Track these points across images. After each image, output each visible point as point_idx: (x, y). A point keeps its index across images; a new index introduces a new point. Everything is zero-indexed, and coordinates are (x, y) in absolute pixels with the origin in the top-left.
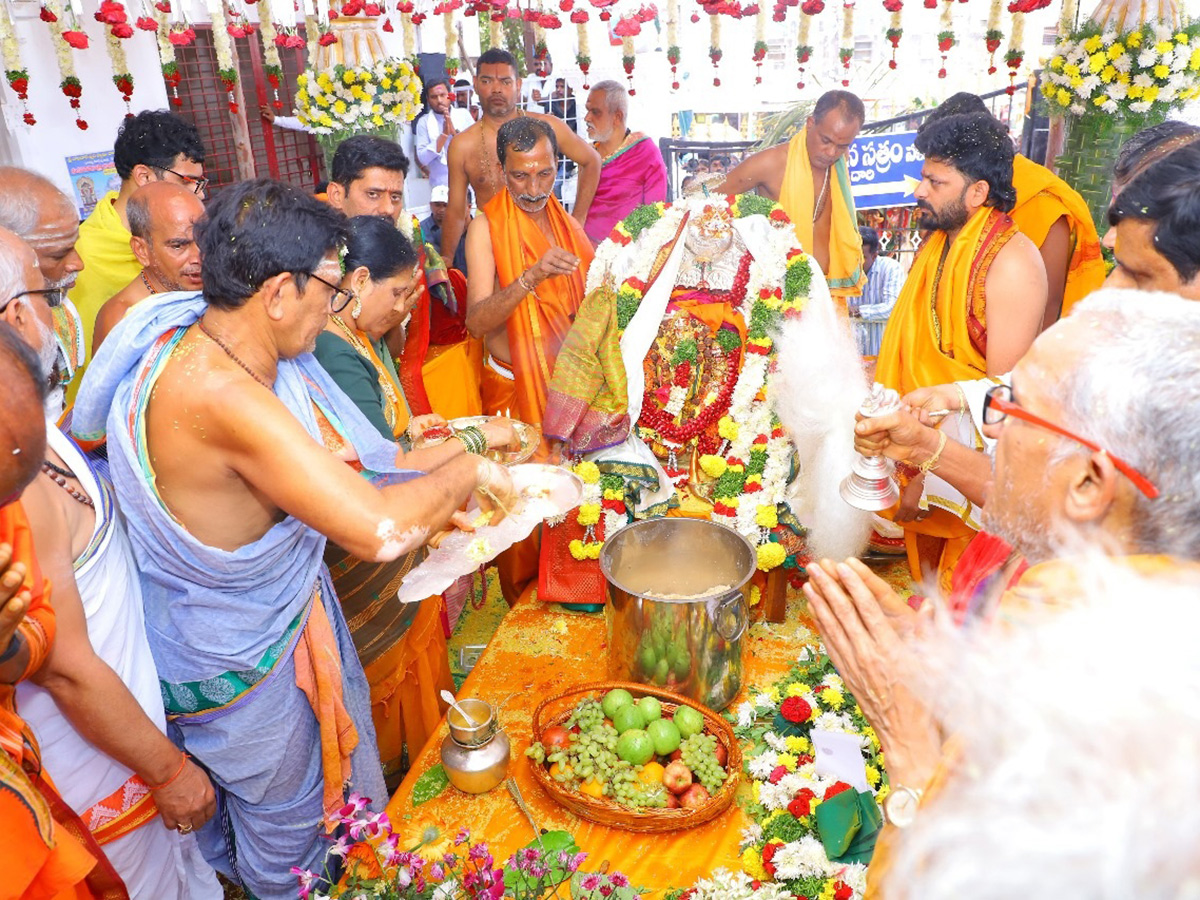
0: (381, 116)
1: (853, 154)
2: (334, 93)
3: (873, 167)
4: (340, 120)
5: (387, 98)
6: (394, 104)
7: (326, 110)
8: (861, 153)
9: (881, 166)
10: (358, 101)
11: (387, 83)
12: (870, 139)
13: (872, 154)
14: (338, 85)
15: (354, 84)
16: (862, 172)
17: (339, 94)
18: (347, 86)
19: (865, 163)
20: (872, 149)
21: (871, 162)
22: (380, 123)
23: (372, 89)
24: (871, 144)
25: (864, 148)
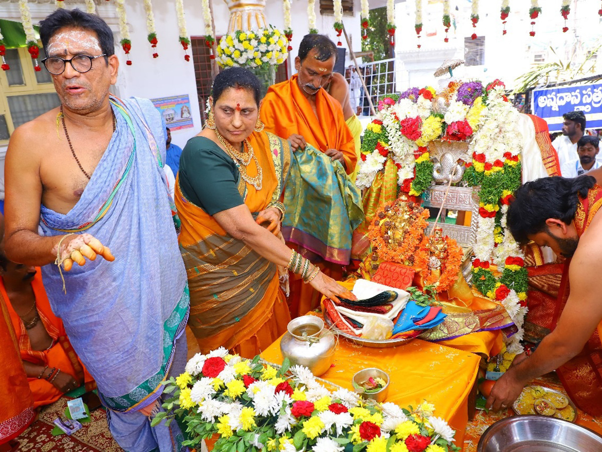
0: (260, 59)
1: (576, 96)
2: (234, 46)
3: (590, 104)
4: (237, 62)
5: (263, 48)
6: (268, 51)
7: (230, 56)
8: (582, 95)
9: (595, 103)
10: (246, 51)
11: (264, 39)
12: (589, 87)
13: (589, 96)
14: (236, 41)
15: (245, 40)
16: (583, 107)
17: (236, 47)
18: (240, 41)
19: (584, 102)
20: (590, 93)
21: (589, 100)
22: (260, 63)
23: (254, 43)
24: (590, 89)
25: (584, 92)
